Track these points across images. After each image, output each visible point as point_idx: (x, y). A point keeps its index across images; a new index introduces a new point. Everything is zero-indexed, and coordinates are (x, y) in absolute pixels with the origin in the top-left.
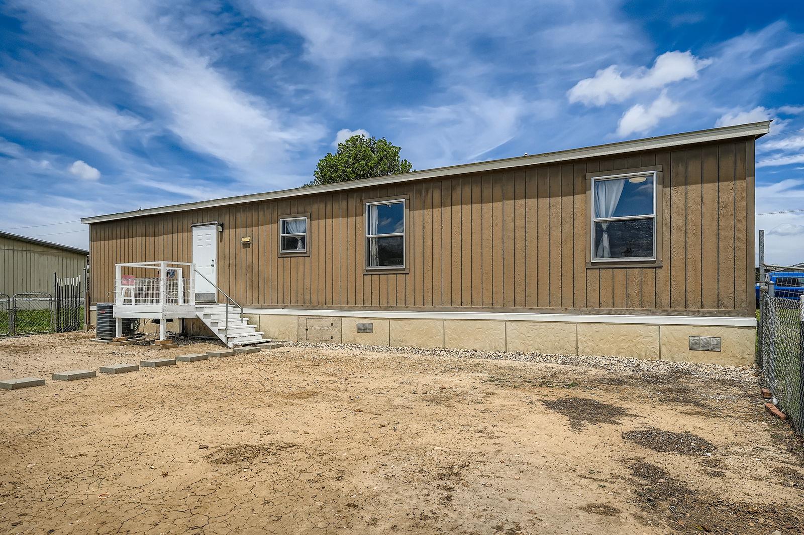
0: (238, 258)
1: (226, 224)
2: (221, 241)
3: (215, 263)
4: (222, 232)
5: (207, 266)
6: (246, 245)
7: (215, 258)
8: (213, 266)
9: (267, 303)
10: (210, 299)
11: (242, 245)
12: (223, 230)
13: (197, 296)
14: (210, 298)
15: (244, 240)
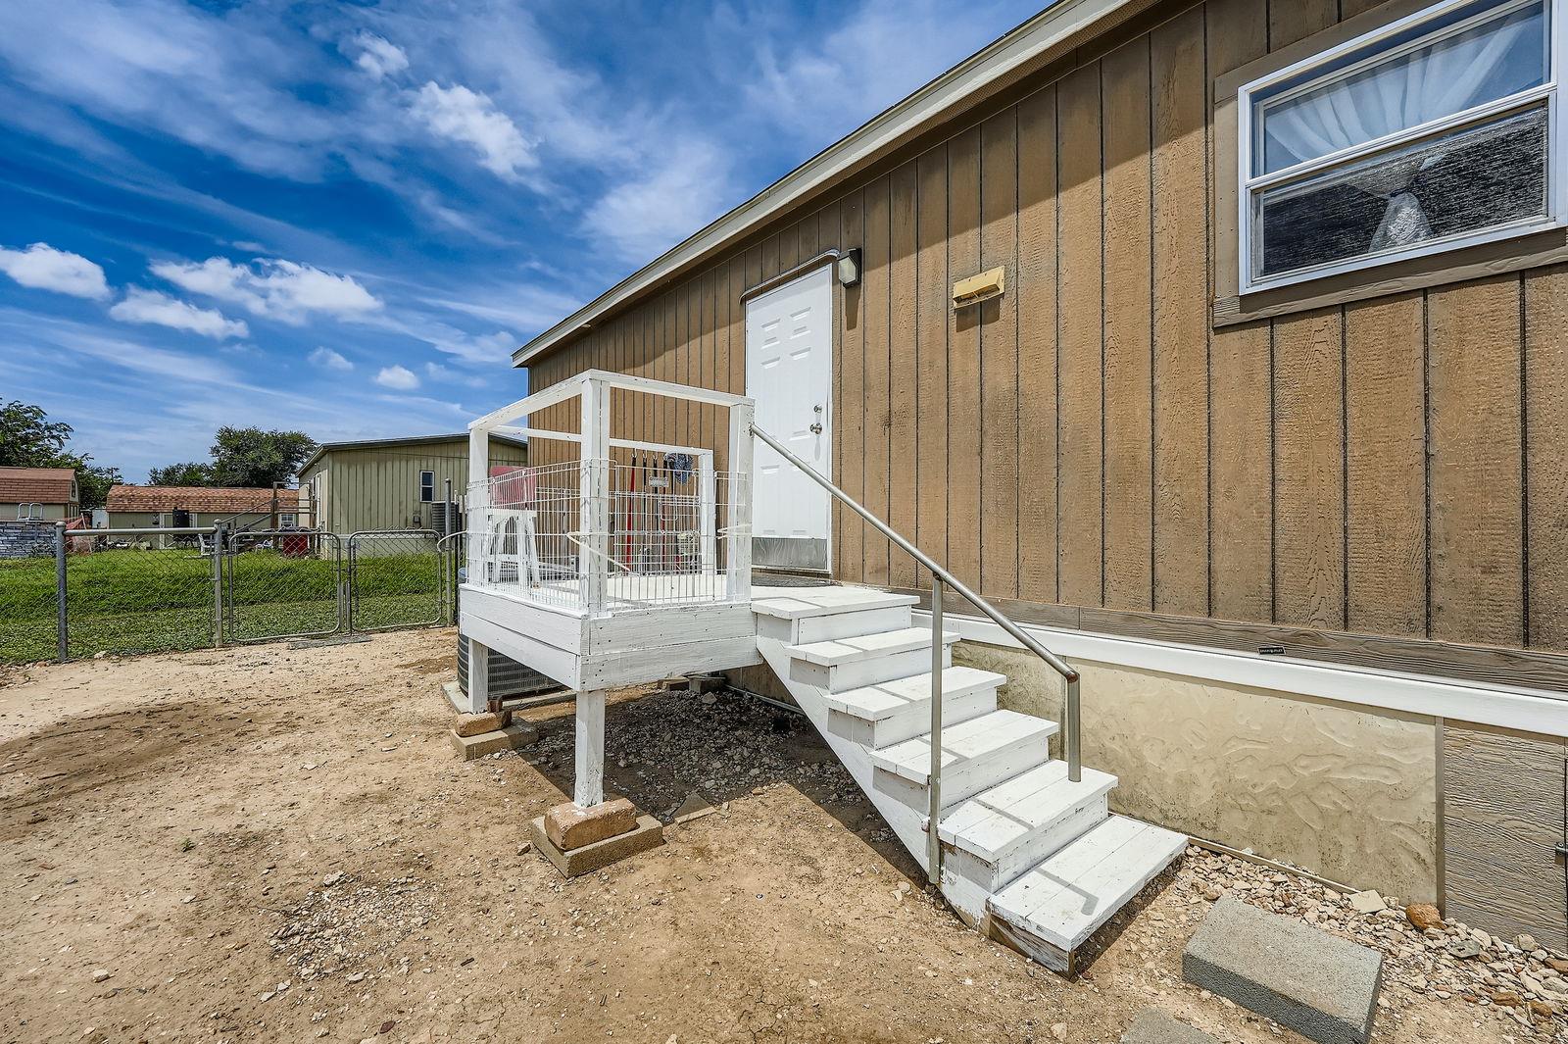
0: (931, 380)
1: (874, 247)
2: (852, 325)
3: (825, 420)
4: (853, 287)
5: (796, 434)
6: (979, 311)
7: (824, 394)
8: (817, 429)
9: (1116, 608)
10: (804, 562)
11: (954, 318)
12: (859, 273)
13: (761, 546)
14: (805, 559)
15: (961, 288)
